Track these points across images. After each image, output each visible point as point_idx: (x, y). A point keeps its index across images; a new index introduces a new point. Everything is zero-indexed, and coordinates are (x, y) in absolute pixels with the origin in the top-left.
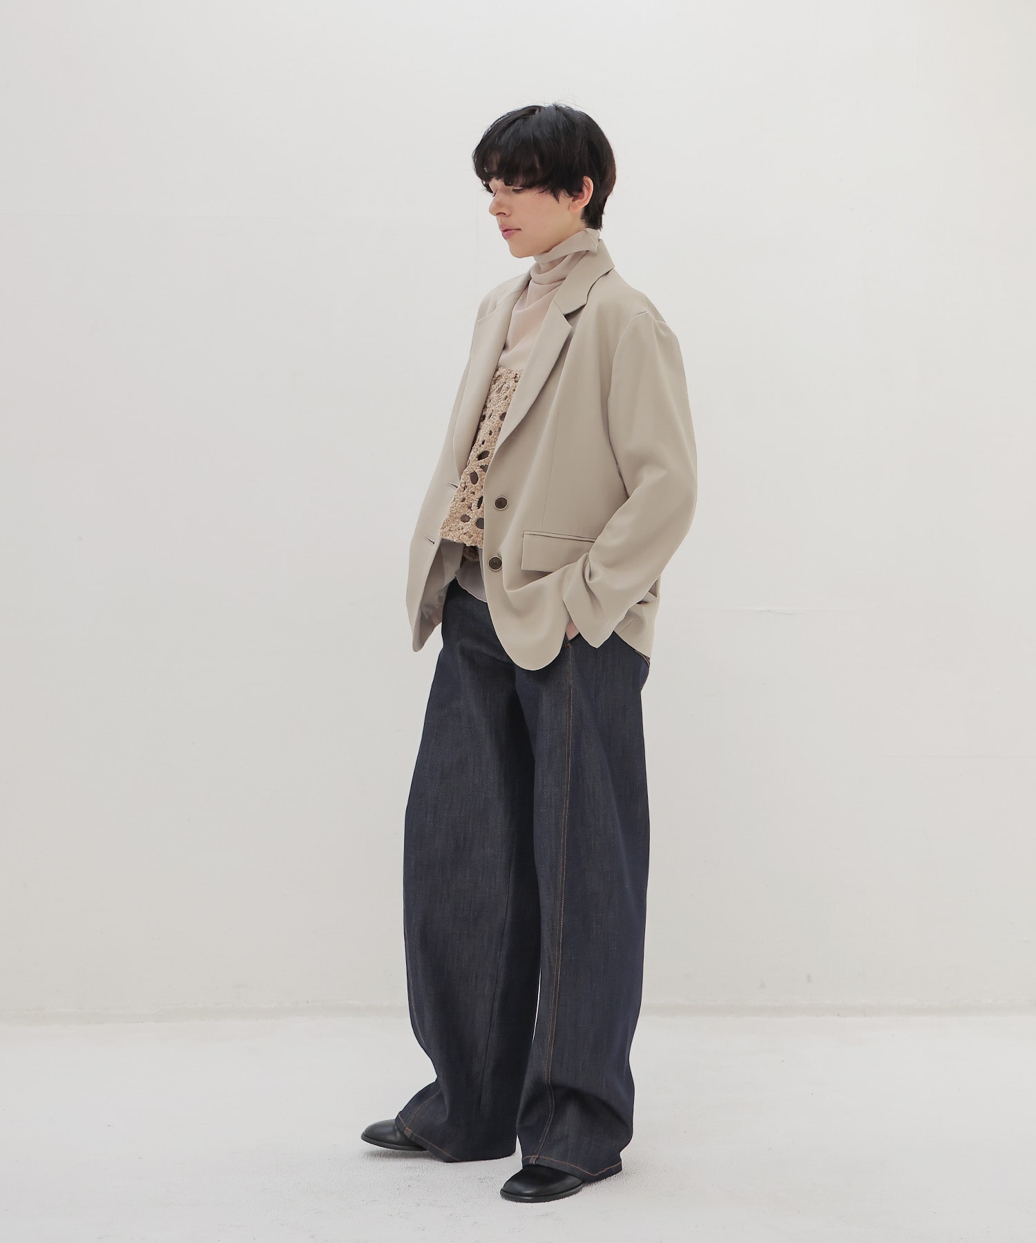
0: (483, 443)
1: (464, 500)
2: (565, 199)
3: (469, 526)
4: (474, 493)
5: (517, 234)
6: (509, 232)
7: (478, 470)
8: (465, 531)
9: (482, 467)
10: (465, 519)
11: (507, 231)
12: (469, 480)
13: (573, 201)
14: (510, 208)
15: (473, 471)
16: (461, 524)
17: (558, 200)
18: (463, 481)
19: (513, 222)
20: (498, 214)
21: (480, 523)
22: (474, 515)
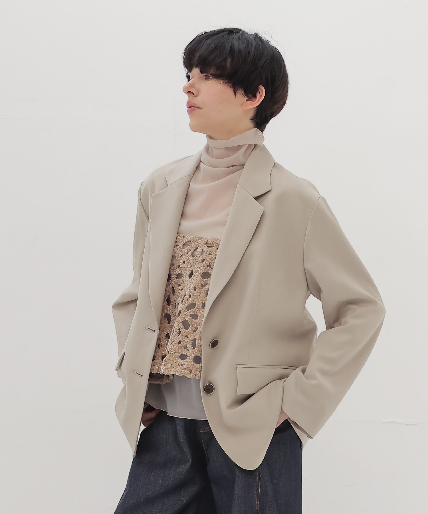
0: (190, 297)
1: (180, 343)
2: (241, 97)
3: (188, 362)
4: (187, 336)
5: (198, 111)
6: (193, 108)
7: (188, 318)
8: (185, 366)
9: (191, 315)
10: (183, 357)
11: (191, 107)
12: (182, 327)
13: (247, 100)
14: (198, 91)
15: (184, 320)
16: (181, 361)
17: (235, 95)
18: (177, 328)
19: (198, 101)
20: (189, 92)
21: (197, 359)
22: (191, 353)
